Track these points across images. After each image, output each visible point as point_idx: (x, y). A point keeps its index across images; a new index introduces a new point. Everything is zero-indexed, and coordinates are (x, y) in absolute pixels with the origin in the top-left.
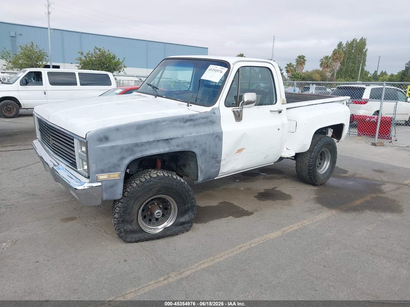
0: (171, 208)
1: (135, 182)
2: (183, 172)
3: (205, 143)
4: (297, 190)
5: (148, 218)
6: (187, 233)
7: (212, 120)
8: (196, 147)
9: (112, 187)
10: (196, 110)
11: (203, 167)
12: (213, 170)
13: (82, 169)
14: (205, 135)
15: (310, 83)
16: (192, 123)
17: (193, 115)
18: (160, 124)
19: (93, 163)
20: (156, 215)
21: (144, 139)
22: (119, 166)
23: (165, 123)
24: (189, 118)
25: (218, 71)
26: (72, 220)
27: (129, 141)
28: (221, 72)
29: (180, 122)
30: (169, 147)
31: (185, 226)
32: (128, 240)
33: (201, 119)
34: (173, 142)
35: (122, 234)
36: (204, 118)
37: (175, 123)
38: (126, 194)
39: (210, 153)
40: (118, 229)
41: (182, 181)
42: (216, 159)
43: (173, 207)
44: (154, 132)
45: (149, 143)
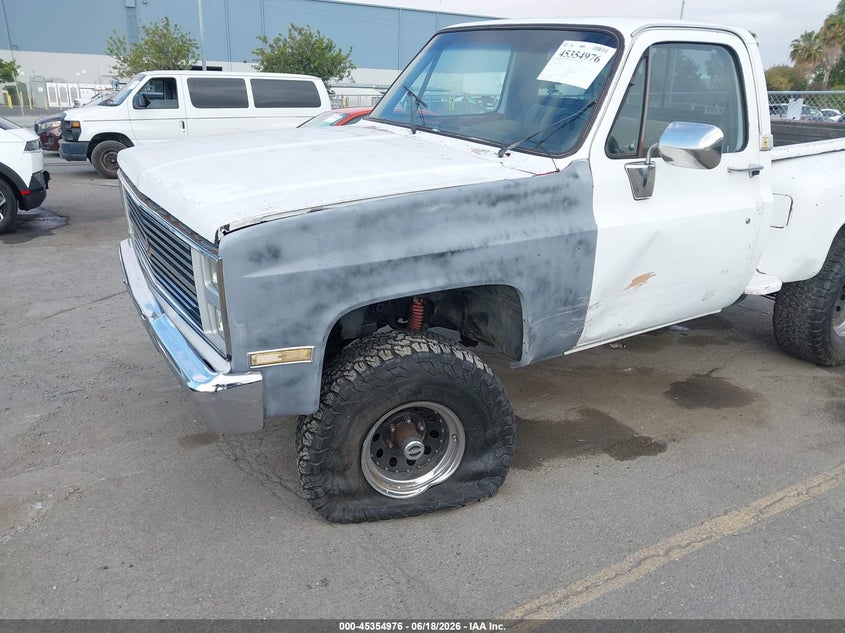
0: (447, 433)
1: (353, 368)
2: (479, 332)
3: (547, 263)
4: (777, 378)
5: (386, 457)
6: (490, 502)
7: (569, 197)
8: (520, 274)
9: (291, 383)
10: (526, 166)
11: (536, 328)
12: (563, 335)
13: (215, 331)
14: (546, 239)
15: (789, 96)
16: (512, 205)
17: (517, 183)
18: (422, 211)
19: (238, 322)
20: (407, 452)
21: (378, 252)
22: (309, 328)
23: (434, 208)
24: (503, 192)
25: (588, 56)
26: (207, 442)
27: (336, 261)
28: (597, 59)
29: (480, 203)
30: (447, 275)
31: (484, 481)
32: (337, 514)
33: (537, 195)
34: (458, 262)
35: (321, 502)
36: (546, 191)
37: (466, 208)
38: (330, 398)
39: (558, 289)
40: (310, 489)
41: (480, 365)
42: (575, 304)
43: (452, 431)
44: (407, 233)
45: (391, 264)
